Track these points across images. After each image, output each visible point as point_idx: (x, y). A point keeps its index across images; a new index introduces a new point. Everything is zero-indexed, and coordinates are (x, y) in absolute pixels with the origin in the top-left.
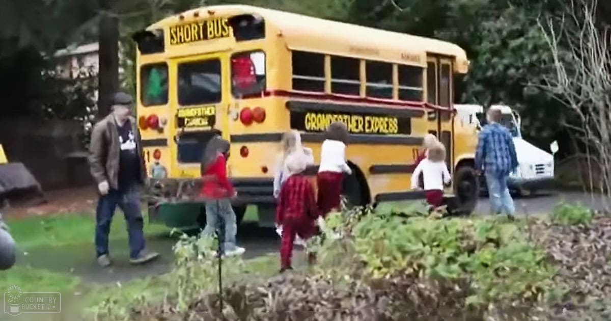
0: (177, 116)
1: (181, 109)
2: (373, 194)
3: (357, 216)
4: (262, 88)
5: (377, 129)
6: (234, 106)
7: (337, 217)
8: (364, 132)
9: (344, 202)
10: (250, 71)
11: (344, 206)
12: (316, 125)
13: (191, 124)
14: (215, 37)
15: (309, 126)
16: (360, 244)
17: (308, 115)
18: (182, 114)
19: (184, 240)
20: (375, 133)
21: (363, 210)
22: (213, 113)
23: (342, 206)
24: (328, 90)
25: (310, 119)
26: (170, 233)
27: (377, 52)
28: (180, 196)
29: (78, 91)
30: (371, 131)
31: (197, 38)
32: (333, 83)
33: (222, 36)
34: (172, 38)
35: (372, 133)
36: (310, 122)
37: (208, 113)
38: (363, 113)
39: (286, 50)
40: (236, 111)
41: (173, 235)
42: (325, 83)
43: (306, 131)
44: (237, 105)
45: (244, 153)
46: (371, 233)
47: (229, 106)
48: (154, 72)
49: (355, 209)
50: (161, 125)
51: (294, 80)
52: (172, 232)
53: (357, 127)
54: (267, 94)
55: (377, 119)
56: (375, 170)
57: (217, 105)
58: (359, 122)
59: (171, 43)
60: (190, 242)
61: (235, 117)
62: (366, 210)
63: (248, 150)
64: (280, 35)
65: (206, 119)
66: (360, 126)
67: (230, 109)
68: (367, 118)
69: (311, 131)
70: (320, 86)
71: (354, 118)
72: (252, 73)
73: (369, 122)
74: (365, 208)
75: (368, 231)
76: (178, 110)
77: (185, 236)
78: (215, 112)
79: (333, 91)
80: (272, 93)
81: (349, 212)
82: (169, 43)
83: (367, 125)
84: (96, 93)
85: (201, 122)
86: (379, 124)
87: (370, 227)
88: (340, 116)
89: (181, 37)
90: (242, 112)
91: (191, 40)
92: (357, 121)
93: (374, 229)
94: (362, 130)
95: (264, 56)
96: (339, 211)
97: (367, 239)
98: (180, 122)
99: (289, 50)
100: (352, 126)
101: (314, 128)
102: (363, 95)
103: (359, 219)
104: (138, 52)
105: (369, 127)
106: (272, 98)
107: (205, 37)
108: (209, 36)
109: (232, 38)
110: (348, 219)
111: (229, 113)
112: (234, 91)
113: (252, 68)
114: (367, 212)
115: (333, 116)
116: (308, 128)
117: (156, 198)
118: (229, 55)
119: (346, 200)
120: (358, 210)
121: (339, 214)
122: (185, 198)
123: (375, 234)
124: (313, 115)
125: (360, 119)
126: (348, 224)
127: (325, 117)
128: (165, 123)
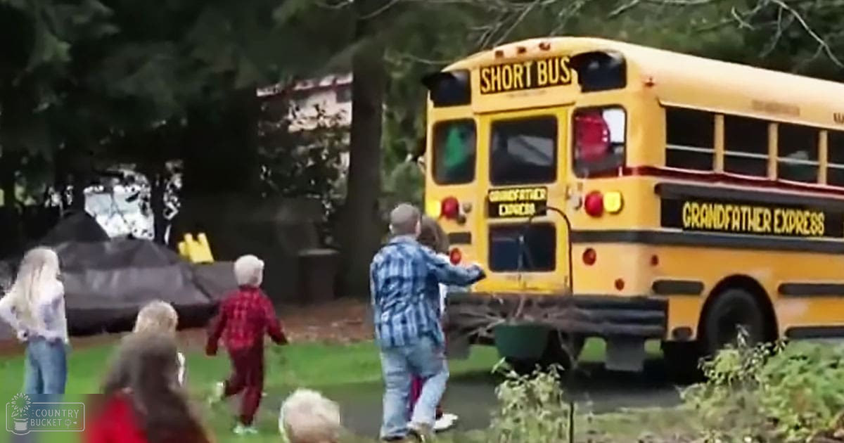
0: (487, 200)
1: (494, 190)
2: (783, 327)
3: (761, 356)
4: (619, 162)
5: (792, 227)
6: (576, 188)
7: (733, 356)
8: (772, 233)
9: (743, 335)
10: (602, 136)
11: (743, 340)
12: (699, 220)
13: (508, 212)
14: (549, 85)
15: (689, 222)
16: (769, 395)
17: (687, 205)
18: (495, 197)
19: (514, 379)
20: (788, 235)
21: (770, 349)
22: (542, 197)
23: (740, 340)
24: (719, 168)
25: (689, 211)
26: (491, 369)
27: (796, 112)
28: (521, 316)
29: (315, 153)
30: (783, 230)
31: (521, 85)
32: (726, 157)
33: (560, 83)
34: (483, 83)
35: (784, 234)
36: (691, 215)
37: (535, 197)
38: (772, 204)
39: (658, 107)
40: (579, 195)
41: (496, 372)
42: (714, 157)
43: (685, 229)
44: (580, 187)
45: (589, 258)
46: (785, 379)
47: (568, 188)
48: (454, 134)
49: (759, 347)
50: (462, 212)
51: (668, 151)
52: (495, 367)
53: (761, 224)
54: (627, 172)
55: (791, 213)
56: (785, 290)
57: (549, 186)
58: (765, 217)
59: (482, 92)
60: (521, 383)
61: (577, 204)
62: (775, 349)
63: (595, 256)
64: (650, 85)
65: (533, 205)
66: (766, 224)
67: (570, 192)
68: (777, 212)
69: (690, 228)
70: (708, 161)
71: (758, 211)
72: (605, 140)
73: (780, 217)
74: (774, 346)
75: (783, 376)
76: (490, 191)
77: (513, 374)
78: (546, 196)
79: (725, 170)
80: (635, 172)
81: (750, 351)
82: (479, 92)
83: (776, 222)
84: (346, 158)
85: (524, 209)
86: (796, 221)
87: (783, 371)
88: (737, 209)
89: (496, 82)
90: (588, 198)
91: (512, 89)
92: (761, 216)
93: (790, 372)
94: (769, 229)
95: (623, 114)
96: (736, 347)
97: (778, 388)
98: (493, 209)
99: (662, 106)
100: (754, 224)
101: (695, 225)
102: (773, 176)
103: (765, 362)
104: (430, 103)
105: (780, 225)
106: (634, 179)
107: (535, 85)
108: (540, 82)
109: (576, 87)
110: (749, 360)
111: (568, 197)
112: (577, 166)
113: (605, 133)
114: (778, 350)
115: (725, 208)
116: (687, 224)
117: (489, 317)
118: (571, 110)
119: (746, 333)
120: (763, 348)
121: (736, 352)
122: (529, 318)
123: (793, 379)
124: (695, 205)
125: (767, 212)
126: (749, 367)
127: (713, 207)
128: (468, 210)
